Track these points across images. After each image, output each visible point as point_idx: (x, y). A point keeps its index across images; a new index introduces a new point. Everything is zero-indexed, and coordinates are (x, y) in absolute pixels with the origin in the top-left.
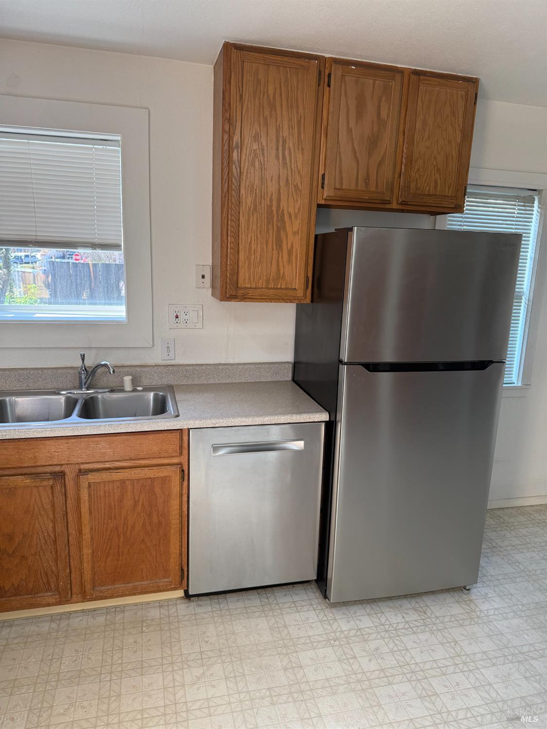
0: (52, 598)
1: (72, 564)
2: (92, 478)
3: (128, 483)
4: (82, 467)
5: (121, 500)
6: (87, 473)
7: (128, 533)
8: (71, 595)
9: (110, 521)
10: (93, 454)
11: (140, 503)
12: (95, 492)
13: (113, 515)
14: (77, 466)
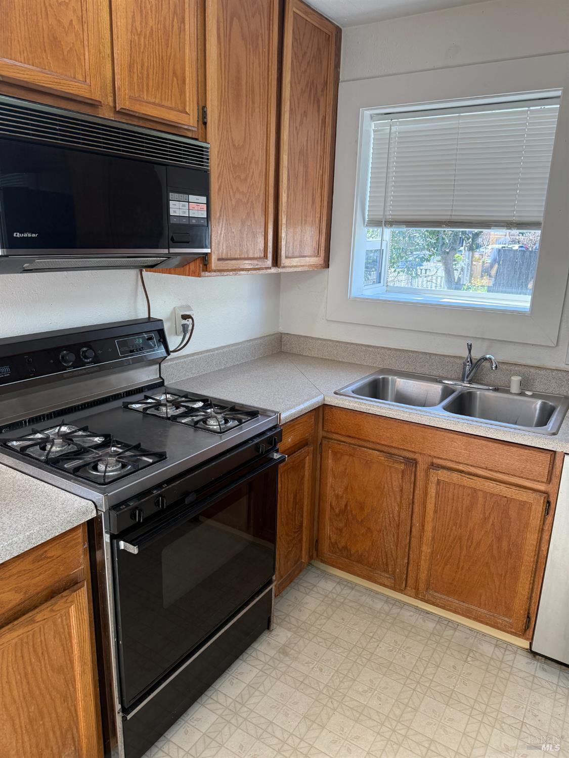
0: (387, 580)
1: (411, 556)
2: (443, 475)
3: (480, 494)
4: (435, 461)
5: (470, 509)
6: (439, 469)
7: (472, 549)
8: (406, 586)
9: (454, 527)
10: (446, 451)
11: (491, 521)
12: (444, 491)
13: (458, 522)
14: (430, 458)
